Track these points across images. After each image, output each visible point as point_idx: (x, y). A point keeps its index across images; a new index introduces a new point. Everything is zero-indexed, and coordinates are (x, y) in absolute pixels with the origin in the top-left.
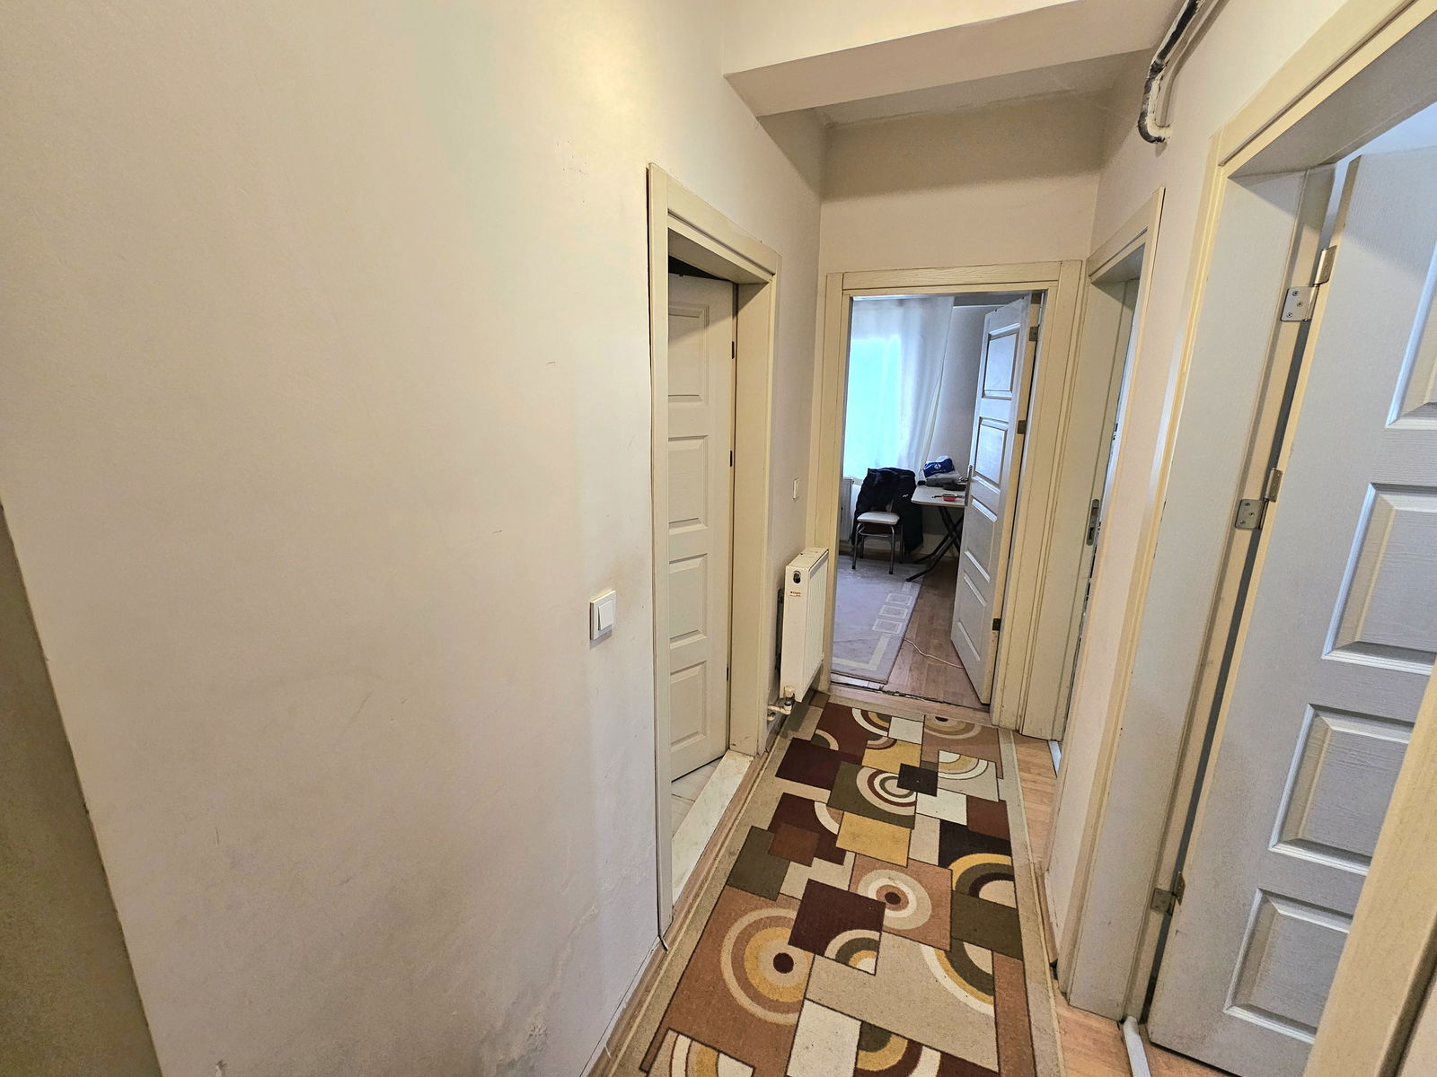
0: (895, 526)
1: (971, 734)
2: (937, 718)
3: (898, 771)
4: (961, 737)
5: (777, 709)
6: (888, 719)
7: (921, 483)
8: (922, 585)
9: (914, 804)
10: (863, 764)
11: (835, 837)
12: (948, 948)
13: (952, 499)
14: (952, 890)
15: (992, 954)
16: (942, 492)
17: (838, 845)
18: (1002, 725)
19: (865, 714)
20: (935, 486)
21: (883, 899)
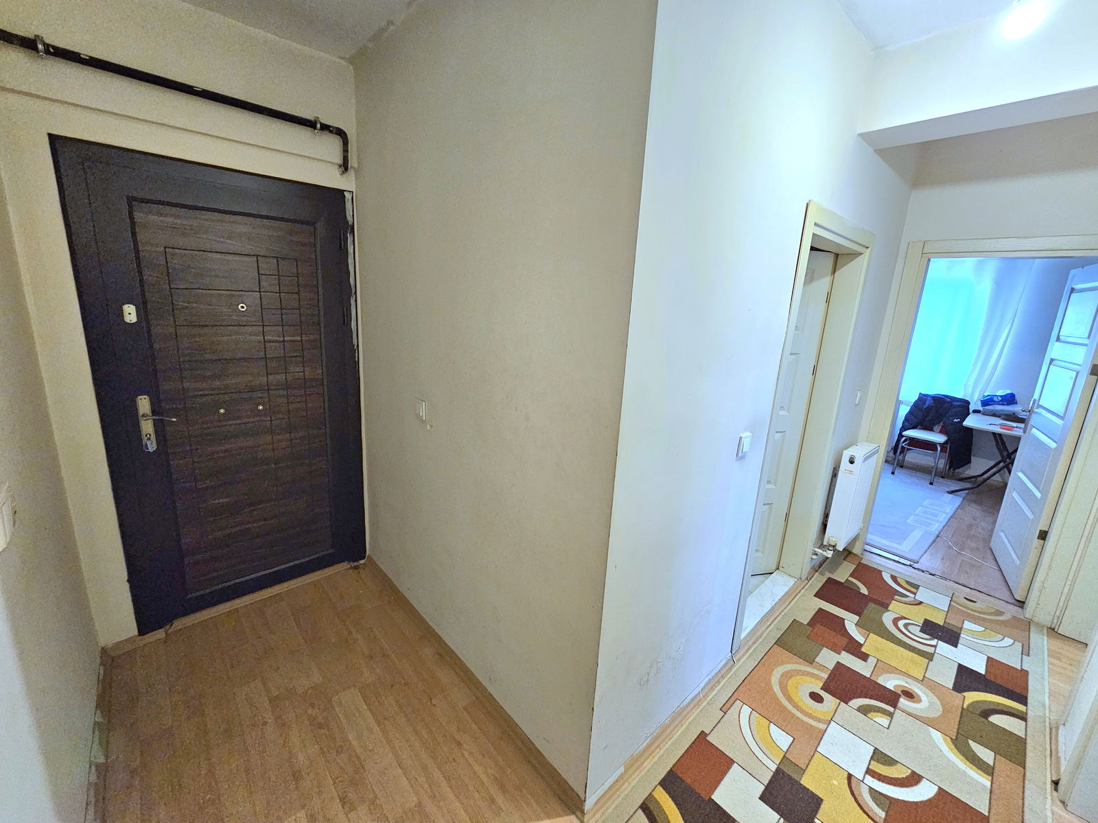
0: (942, 445)
1: (1001, 618)
2: (965, 598)
3: (922, 621)
4: (989, 617)
5: (821, 551)
6: (917, 587)
7: (975, 411)
8: (964, 499)
9: (935, 646)
10: (889, 609)
11: (861, 645)
12: (954, 738)
13: (1011, 428)
14: (963, 708)
15: (995, 755)
16: (999, 421)
17: (863, 649)
18: (1036, 619)
19: (894, 578)
20: (992, 416)
21: (900, 693)
